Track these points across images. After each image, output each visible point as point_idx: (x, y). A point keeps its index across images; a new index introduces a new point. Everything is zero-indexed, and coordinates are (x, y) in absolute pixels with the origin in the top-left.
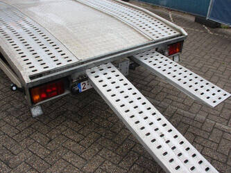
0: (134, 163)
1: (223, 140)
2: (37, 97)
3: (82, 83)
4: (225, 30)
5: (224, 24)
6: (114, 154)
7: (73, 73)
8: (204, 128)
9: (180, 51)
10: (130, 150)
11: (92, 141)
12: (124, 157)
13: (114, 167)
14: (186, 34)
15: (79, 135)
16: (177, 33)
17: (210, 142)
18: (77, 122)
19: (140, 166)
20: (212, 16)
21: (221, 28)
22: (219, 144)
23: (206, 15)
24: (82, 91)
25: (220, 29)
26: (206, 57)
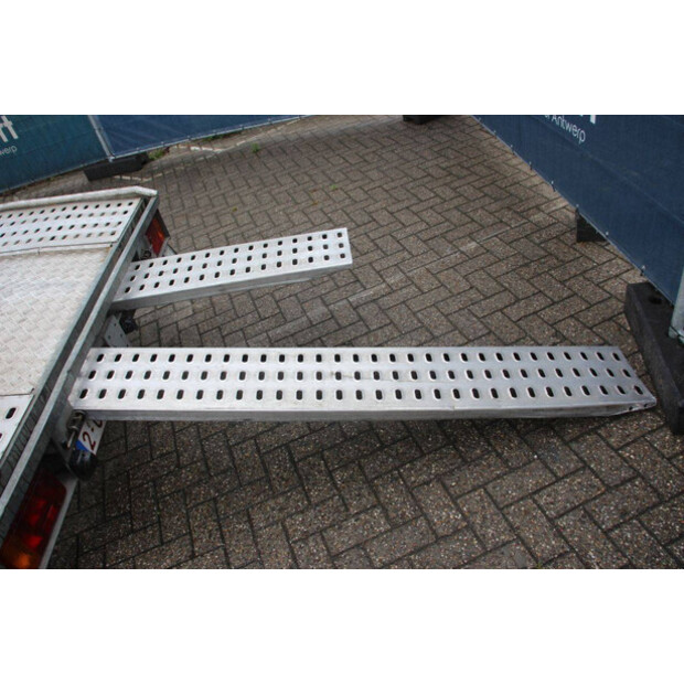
0: (330, 473)
1: (390, 313)
3: (81, 438)
4: (163, 158)
5: (151, 150)
6: (281, 500)
8: (344, 322)
9: (166, 234)
10: (294, 463)
11: (212, 525)
12: (302, 482)
13: (311, 513)
14: (154, 192)
15: (174, 546)
16: (136, 202)
17: (379, 332)
18: (133, 531)
19: (345, 467)
20: (116, 148)
21: (153, 160)
22: (391, 322)
23: (104, 155)
24: (94, 452)
25: (153, 164)
26: (194, 221)
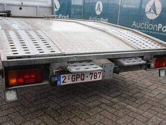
2: (14, 81)
3: (62, 76)
7: (53, 63)
24: (62, 84)
